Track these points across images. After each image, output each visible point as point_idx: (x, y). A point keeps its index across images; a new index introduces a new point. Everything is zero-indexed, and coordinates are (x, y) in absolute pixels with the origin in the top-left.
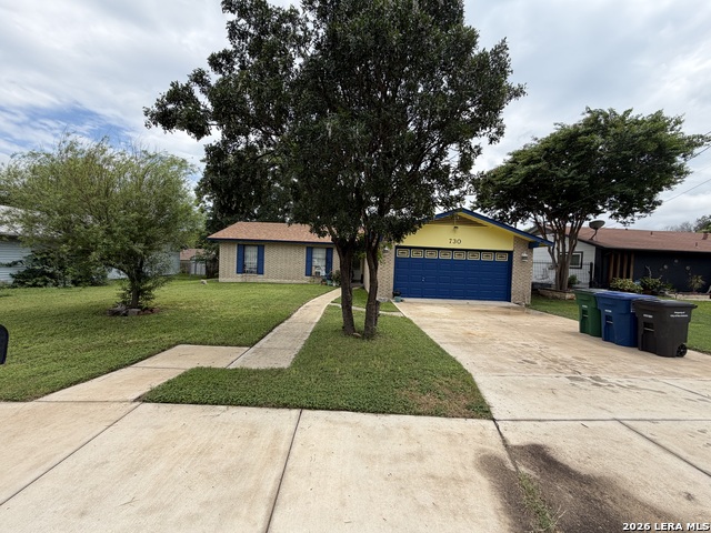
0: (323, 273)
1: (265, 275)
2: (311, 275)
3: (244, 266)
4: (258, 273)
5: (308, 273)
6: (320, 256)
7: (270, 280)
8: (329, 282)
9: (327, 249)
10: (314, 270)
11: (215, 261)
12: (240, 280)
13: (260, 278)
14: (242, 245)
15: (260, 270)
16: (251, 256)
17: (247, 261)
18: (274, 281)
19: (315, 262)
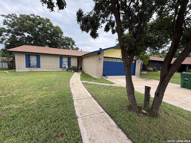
0: (67, 67)
1: (41, 68)
2: (62, 68)
3: (30, 64)
4: (37, 67)
5: (61, 67)
6: (65, 61)
7: (43, 70)
8: (70, 70)
9: (68, 58)
10: (63, 66)
11: (13, 62)
12: (28, 70)
13: (38, 69)
14: (28, 55)
15: (38, 66)
16: (33, 60)
17: (31, 62)
18: (45, 70)
19: (64, 63)
